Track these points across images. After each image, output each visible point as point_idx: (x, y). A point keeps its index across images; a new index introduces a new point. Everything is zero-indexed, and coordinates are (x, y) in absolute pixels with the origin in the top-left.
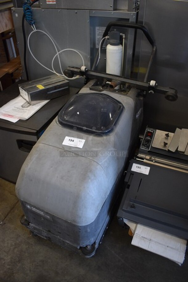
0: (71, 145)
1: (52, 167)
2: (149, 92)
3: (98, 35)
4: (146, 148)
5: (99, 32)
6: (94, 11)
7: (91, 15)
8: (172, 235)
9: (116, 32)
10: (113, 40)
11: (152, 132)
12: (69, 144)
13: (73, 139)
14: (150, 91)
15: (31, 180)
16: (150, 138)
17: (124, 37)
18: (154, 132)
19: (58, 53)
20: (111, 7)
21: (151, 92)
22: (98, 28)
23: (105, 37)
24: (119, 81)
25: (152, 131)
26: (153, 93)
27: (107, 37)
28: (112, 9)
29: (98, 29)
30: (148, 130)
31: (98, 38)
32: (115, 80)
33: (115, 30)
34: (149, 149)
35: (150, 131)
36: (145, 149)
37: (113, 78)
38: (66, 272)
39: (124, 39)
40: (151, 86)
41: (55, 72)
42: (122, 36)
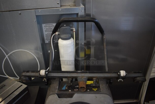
2: (119, 81)
6: (40, 10)
7: (37, 15)
9: (66, 27)
10: (65, 35)
17: (74, 30)
19: (7, 56)
20: (58, 4)
21: (120, 80)
23: (55, 33)
24: (85, 77)
26: (122, 81)
27: (57, 33)
28: (59, 6)
29: (45, 26)
32: (81, 77)
33: (65, 25)
40: (122, 76)
41: (8, 77)
42: (72, 30)
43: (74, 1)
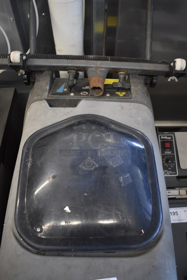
2: (169, 80)
4: (171, 172)
11: (170, 138)
14: (170, 78)
16: (170, 152)
18: (172, 139)
21: (171, 80)
24: (102, 68)
25: (168, 136)
26: (177, 80)
30: (162, 137)
32: (94, 68)
34: (176, 174)
35: (166, 138)
36: (171, 174)
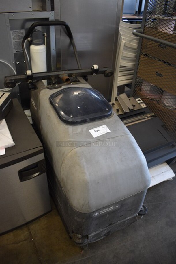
0: (100, 134)
1: (107, 159)
3: (13, 39)
5: (14, 36)
6: (13, 14)
7: (10, 19)
8: (158, 165)
9: (39, 32)
12: (98, 134)
13: (96, 129)
15: (98, 183)
17: (46, 35)
22: (13, 32)
23: (27, 39)
26: (96, 75)
27: (30, 39)
28: (31, 10)
31: (14, 43)
37: (60, 74)
38: (136, 244)
39: (46, 38)
40: (95, 69)
42: (44, 35)
43: (42, 6)
